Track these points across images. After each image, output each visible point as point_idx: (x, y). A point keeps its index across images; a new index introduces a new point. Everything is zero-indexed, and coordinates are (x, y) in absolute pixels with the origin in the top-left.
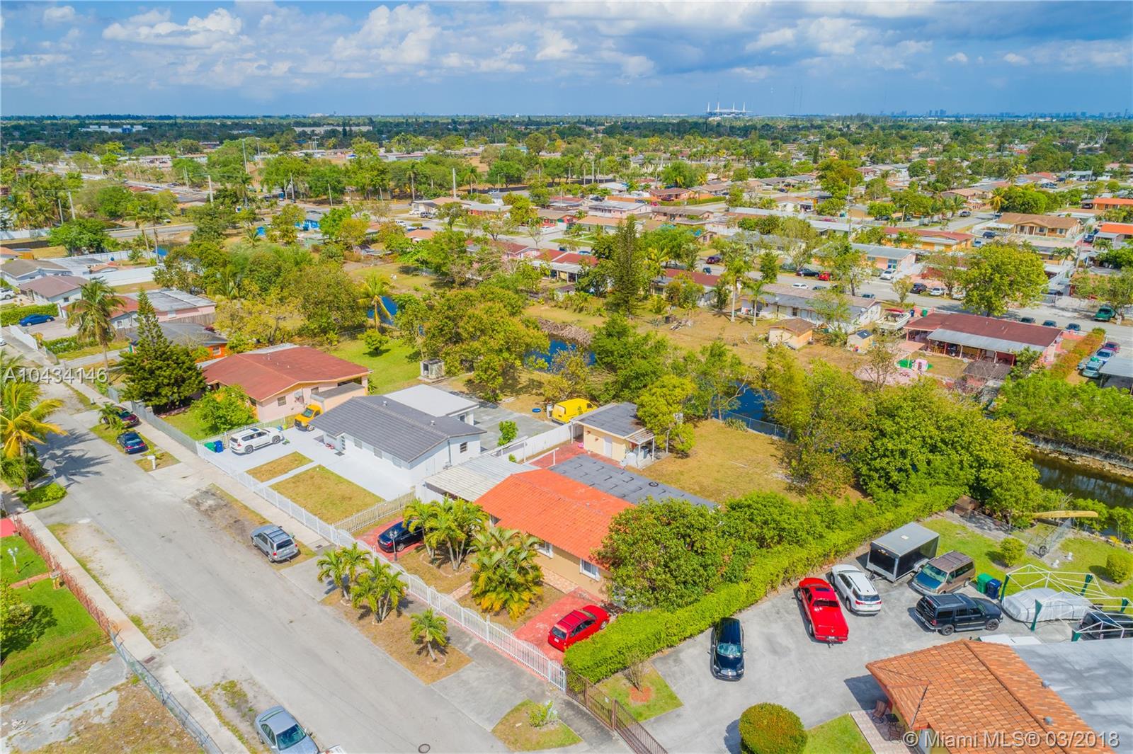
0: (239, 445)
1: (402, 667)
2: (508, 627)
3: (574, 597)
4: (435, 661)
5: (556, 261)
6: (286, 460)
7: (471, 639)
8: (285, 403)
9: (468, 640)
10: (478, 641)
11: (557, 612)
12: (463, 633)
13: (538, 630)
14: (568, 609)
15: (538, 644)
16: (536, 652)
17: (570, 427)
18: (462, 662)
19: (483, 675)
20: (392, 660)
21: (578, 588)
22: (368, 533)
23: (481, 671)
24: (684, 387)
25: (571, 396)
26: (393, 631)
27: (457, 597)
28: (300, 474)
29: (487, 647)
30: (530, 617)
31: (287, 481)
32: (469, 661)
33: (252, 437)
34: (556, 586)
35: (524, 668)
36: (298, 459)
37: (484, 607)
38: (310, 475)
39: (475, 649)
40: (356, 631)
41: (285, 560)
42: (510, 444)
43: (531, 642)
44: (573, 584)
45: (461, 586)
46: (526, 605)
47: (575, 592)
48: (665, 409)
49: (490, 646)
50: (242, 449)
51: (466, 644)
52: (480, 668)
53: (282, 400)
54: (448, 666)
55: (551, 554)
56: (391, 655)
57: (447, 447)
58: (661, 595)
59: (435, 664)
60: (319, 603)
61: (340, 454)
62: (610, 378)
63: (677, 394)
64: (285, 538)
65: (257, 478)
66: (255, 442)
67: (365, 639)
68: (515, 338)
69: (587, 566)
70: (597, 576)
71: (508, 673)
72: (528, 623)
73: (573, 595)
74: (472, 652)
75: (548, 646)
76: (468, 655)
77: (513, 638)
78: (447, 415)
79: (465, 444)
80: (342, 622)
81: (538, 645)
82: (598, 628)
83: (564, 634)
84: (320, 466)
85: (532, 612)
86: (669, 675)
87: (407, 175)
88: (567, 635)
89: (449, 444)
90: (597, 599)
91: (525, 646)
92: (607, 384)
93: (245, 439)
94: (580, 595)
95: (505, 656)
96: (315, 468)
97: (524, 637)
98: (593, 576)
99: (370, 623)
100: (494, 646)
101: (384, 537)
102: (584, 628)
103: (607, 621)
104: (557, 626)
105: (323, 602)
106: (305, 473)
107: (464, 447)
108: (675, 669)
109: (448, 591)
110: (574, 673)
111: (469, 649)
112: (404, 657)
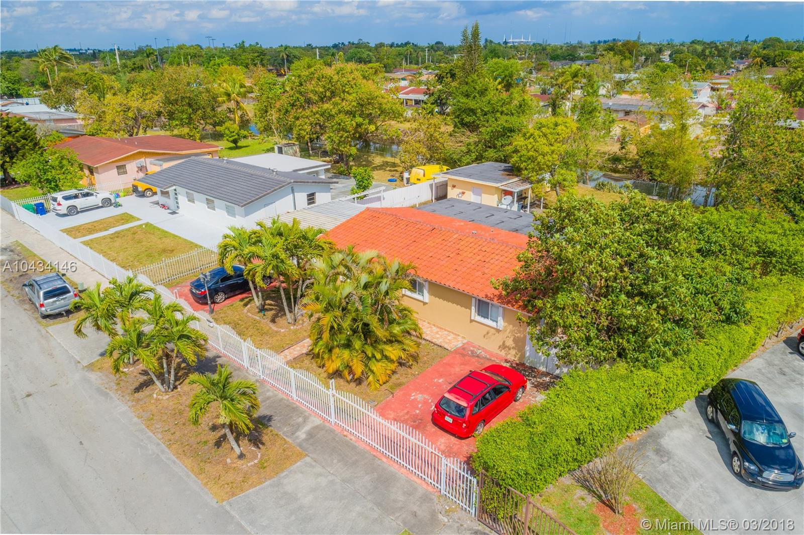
0: (59, 204)
1: (181, 468)
2: (367, 399)
3: (464, 355)
4: (241, 456)
5: (402, 94)
6: (111, 220)
7: (306, 419)
8: (126, 173)
9: (301, 419)
10: (318, 422)
11: (441, 376)
12: (292, 409)
13: (414, 404)
14: (461, 371)
15: (417, 425)
16: (415, 439)
17: (431, 186)
18: (288, 458)
19: (323, 481)
20: (169, 455)
21: (467, 343)
22: (183, 284)
23: (320, 475)
24: (568, 125)
25: (429, 161)
26: (182, 407)
27: (289, 358)
28: (122, 231)
29: (332, 431)
30: (400, 385)
31: (104, 238)
32: (300, 456)
33: (76, 197)
34: (434, 340)
35: (394, 468)
36: (126, 218)
37: (331, 371)
38: (133, 232)
39: (311, 435)
40: (123, 408)
41: (59, 315)
42: (365, 193)
43: (405, 422)
44: (460, 338)
45: (297, 343)
46: (392, 367)
47: (463, 348)
48: (547, 149)
49: (338, 431)
50: (63, 209)
51: (298, 427)
52: (319, 469)
53: (121, 169)
54: (262, 466)
55: (426, 297)
56: (169, 446)
57: (291, 196)
58: (628, 342)
59: (240, 462)
60: (84, 368)
61: (174, 213)
62: (473, 138)
63: (560, 132)
64: (59, 284)
65: (70, 236)
66: (80, 203)
67: (136, 420)
68: (368, 99)
69: (483, 307)
70: (501, 323)
71: (367, 478)
72: (398, 393)
73: (462, 352)
74: (306, 440)
75: (434, 429)
76: (300, 445)
77: (374, 417)
78: (294, 171)
79: (313, 194)
80: (106, 395)
81: (416, 427)
82: (512, 398)
83: (460, 409)
84: (147, 224)
85: (403, 375)
86: (659, 481)
87: (281, 56)
88: (468, 413)
89: (293, 191)
90: (497, 356)
91: (394, 429)
92: (469, 144)
93: (66, 198)
94: (472, 352)
95: (361, 446)
96: (141, 225)
97: (392, 415)
98: (493, 324)
99: (151, 395)
100: (343, 429)
101: (198, 285)
102: (492, 400)
103: (524, 387)
104: (447, 395)
105: (91, 367)
106: (128, 230)
107: (311, 199)
108: (664, 466)
109: (279, 350)
110: (498, 485)
111: (302, 434)
112: (188, 451)
